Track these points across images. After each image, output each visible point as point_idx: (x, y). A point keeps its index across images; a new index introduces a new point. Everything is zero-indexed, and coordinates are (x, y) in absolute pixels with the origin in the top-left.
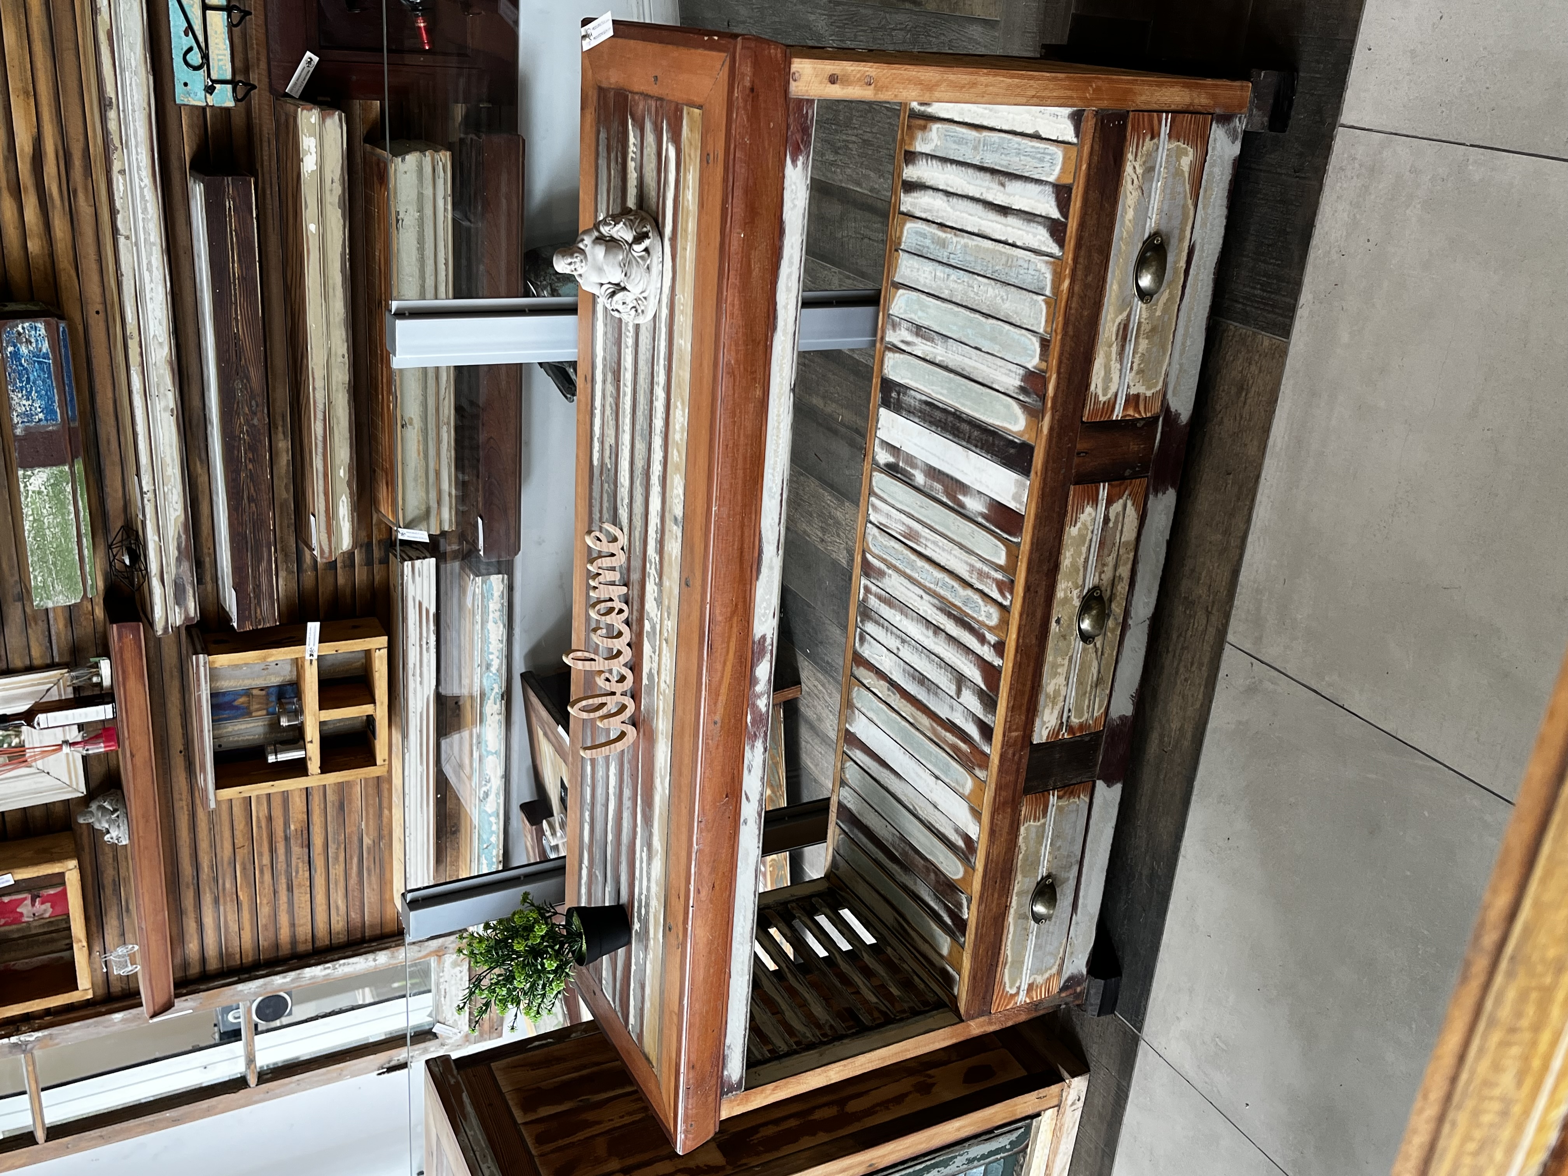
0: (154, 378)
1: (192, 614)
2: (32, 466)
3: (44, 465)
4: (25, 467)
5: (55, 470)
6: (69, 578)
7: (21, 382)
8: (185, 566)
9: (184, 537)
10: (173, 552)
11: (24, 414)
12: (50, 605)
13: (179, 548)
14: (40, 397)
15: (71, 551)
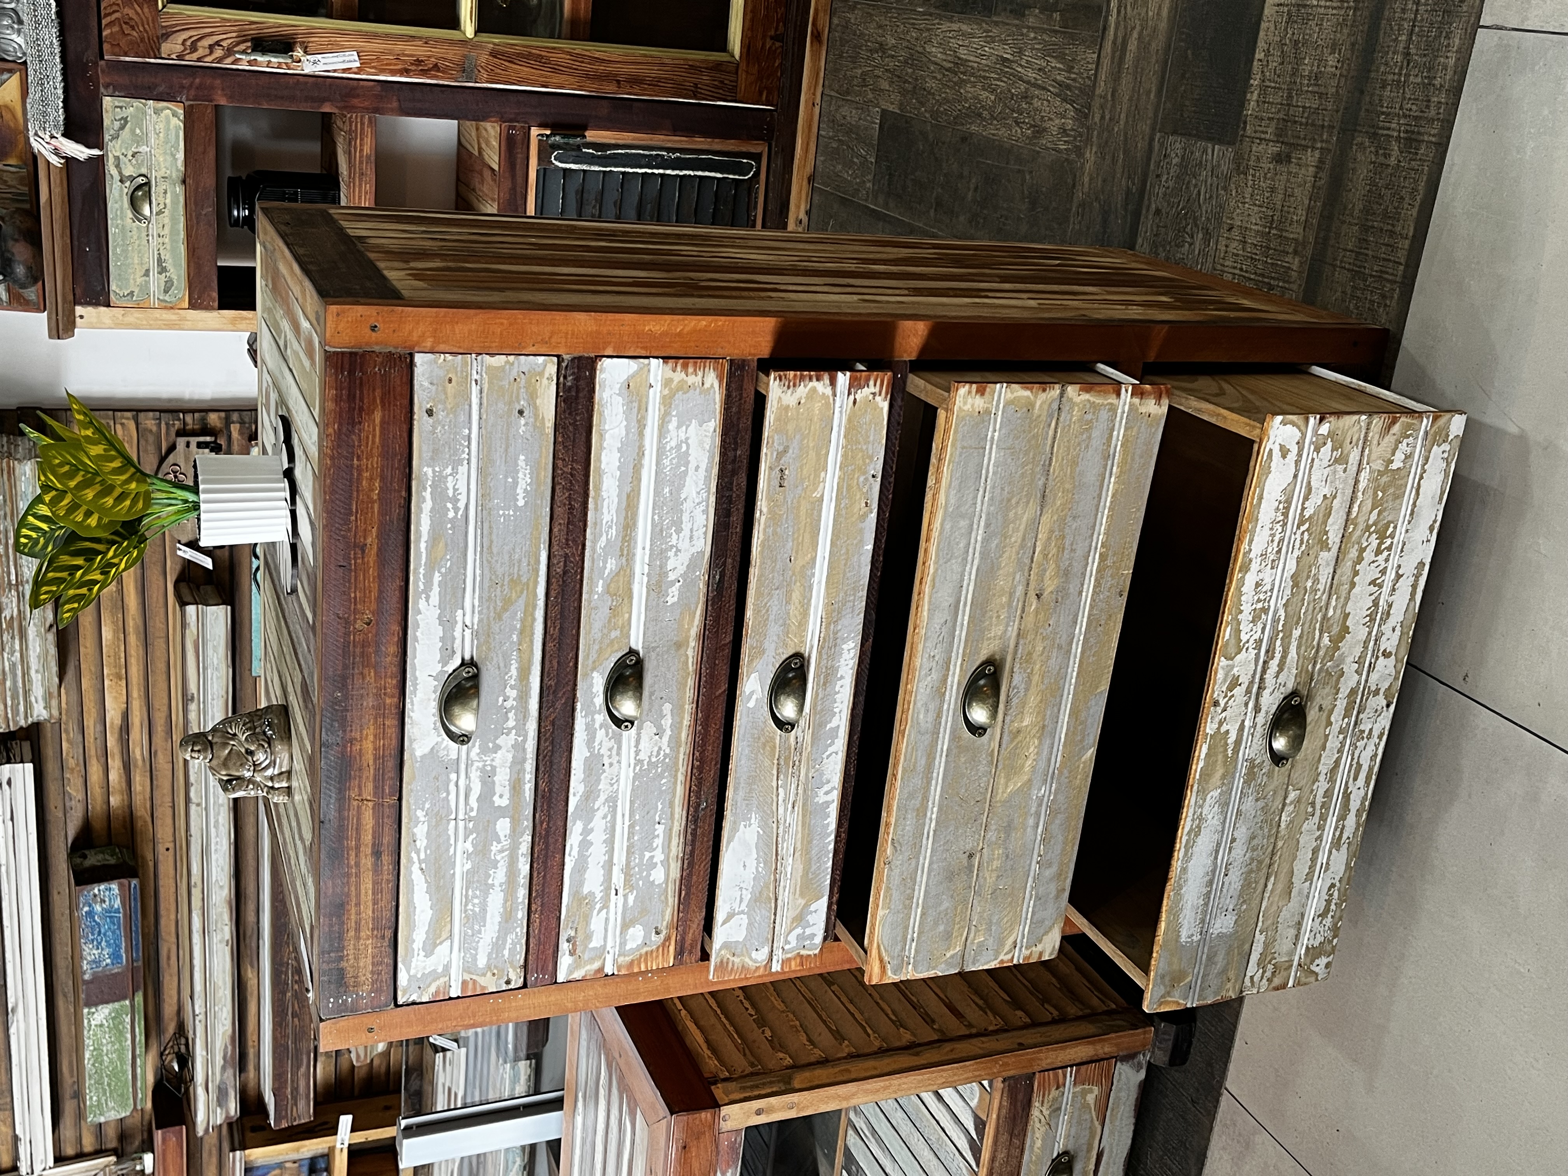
0: (213, 915)
1: (232, 1113)
2: (96, 1005)
3: (107, 1002)
4: (88, 1005)
5: (117, 1005)
6: (122, 1095)
7: (93, 934)
8: (230, 1072)
9: (230, 1048)
10: (219, 1061)
11: (94, 961)
12: (102, 1120)
13: (225, 1058)
14: (109, 945)
15: (124, 1072)
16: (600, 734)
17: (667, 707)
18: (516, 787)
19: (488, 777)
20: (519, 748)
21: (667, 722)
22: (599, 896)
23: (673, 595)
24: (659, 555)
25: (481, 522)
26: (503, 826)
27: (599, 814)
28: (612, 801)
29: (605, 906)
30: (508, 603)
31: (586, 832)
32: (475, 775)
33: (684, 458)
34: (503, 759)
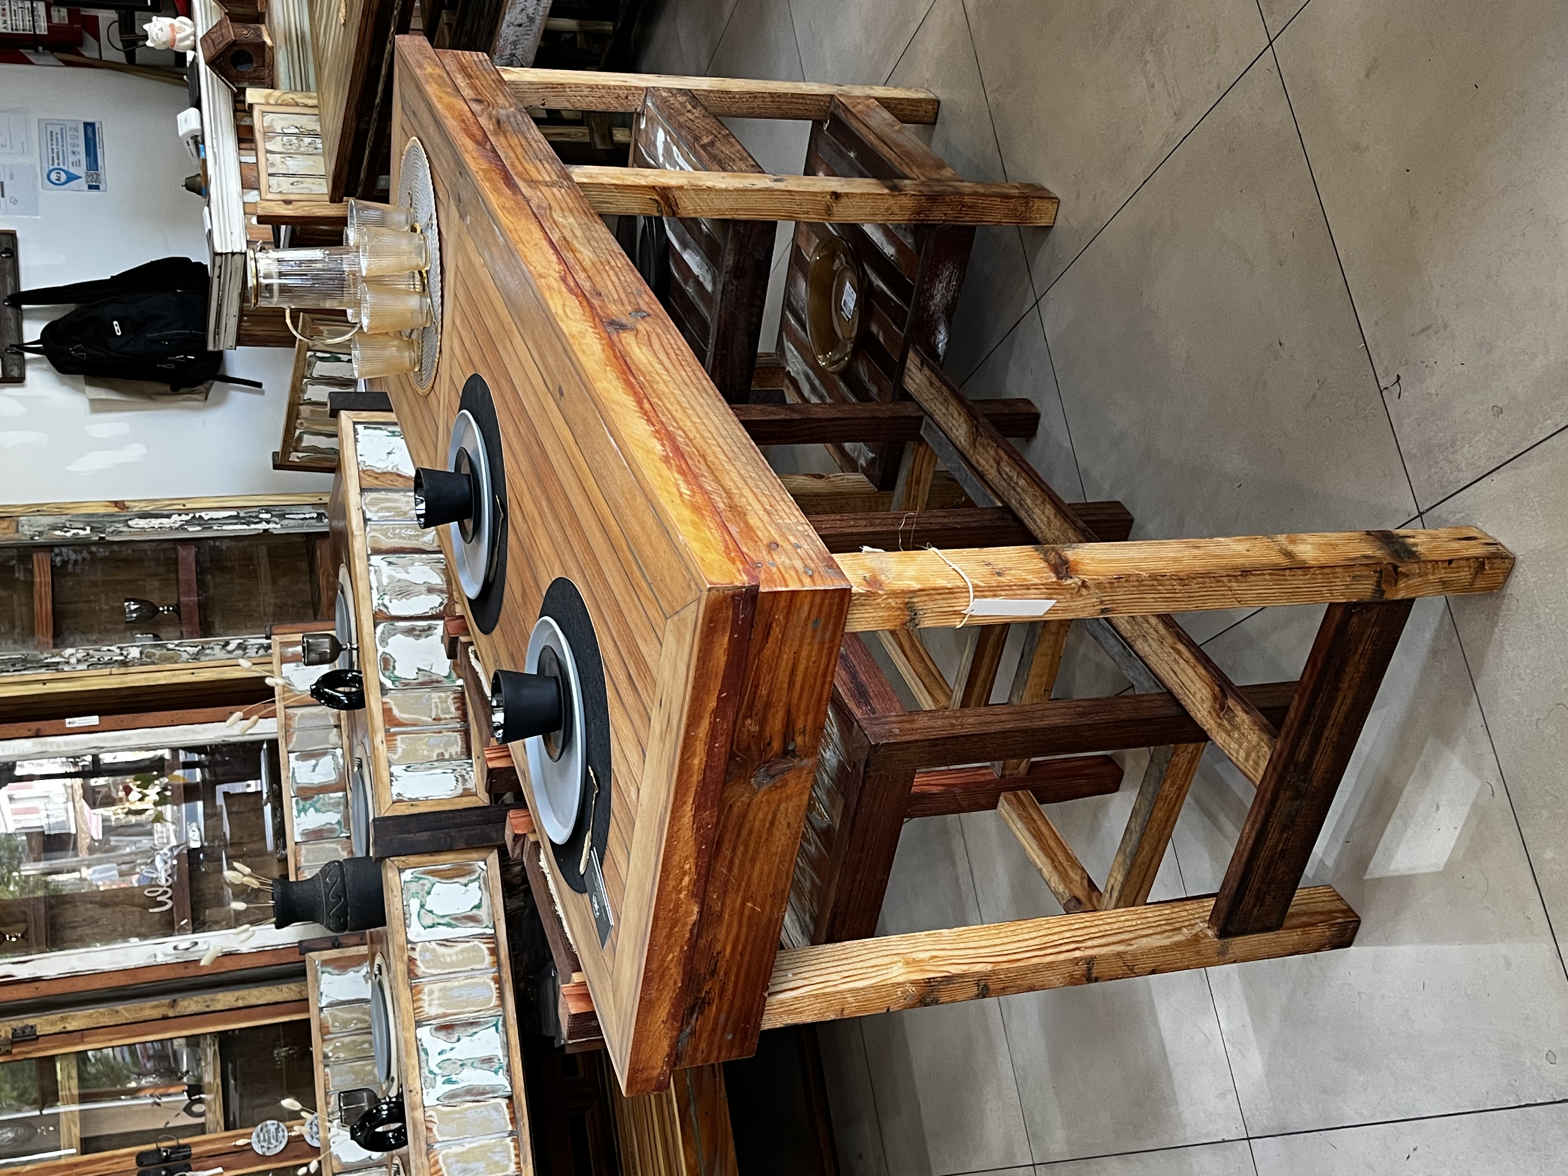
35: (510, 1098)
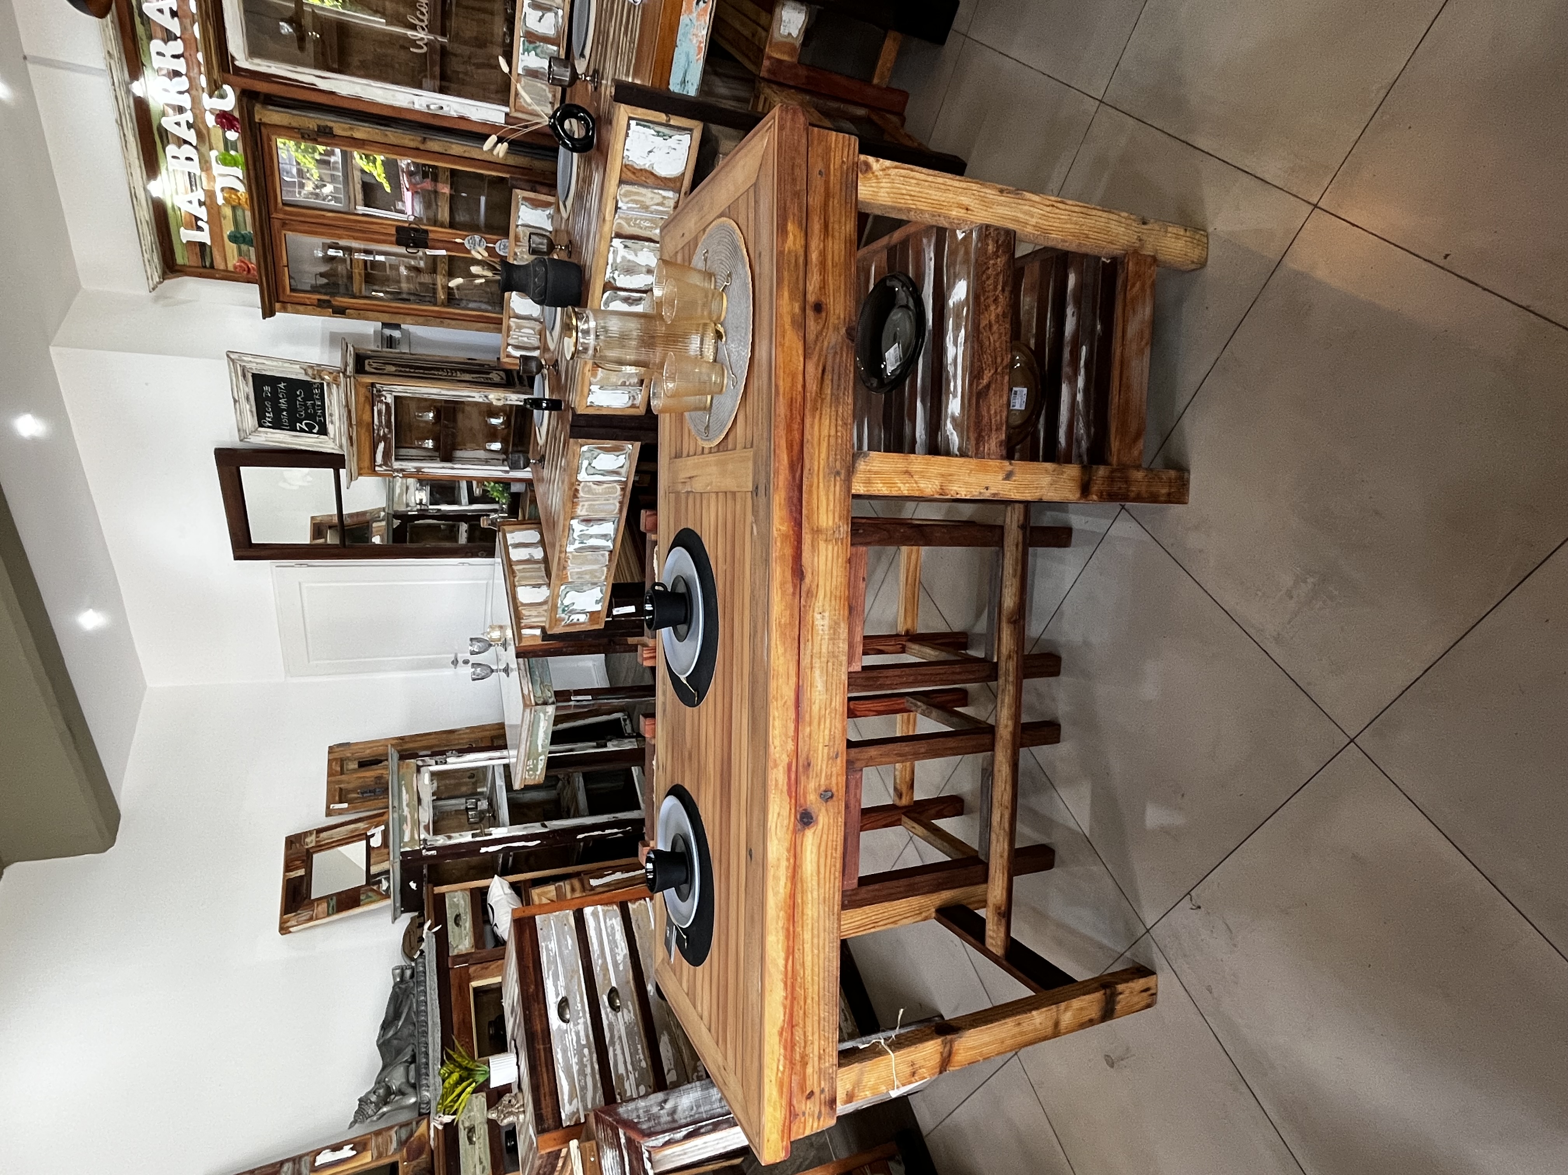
16: (610, 1015)
17: (629, 1003)
18: (587, 1037)
19: (577, 1034)
20: (585, 1023)
21: (631, 1008)
22: (625, 1075)
23: (621, 968)
24: (614, 956)
25: (560, 956)
26: (586, 1051)
27: (617, 1044)
28: (620, 1038)
29: (628, 1078)
30: (572, 977)
31: (614, 1050)
32: (573, 1034)
33: (613, 928)
34: (581, 1027)
35: (611, 552)
